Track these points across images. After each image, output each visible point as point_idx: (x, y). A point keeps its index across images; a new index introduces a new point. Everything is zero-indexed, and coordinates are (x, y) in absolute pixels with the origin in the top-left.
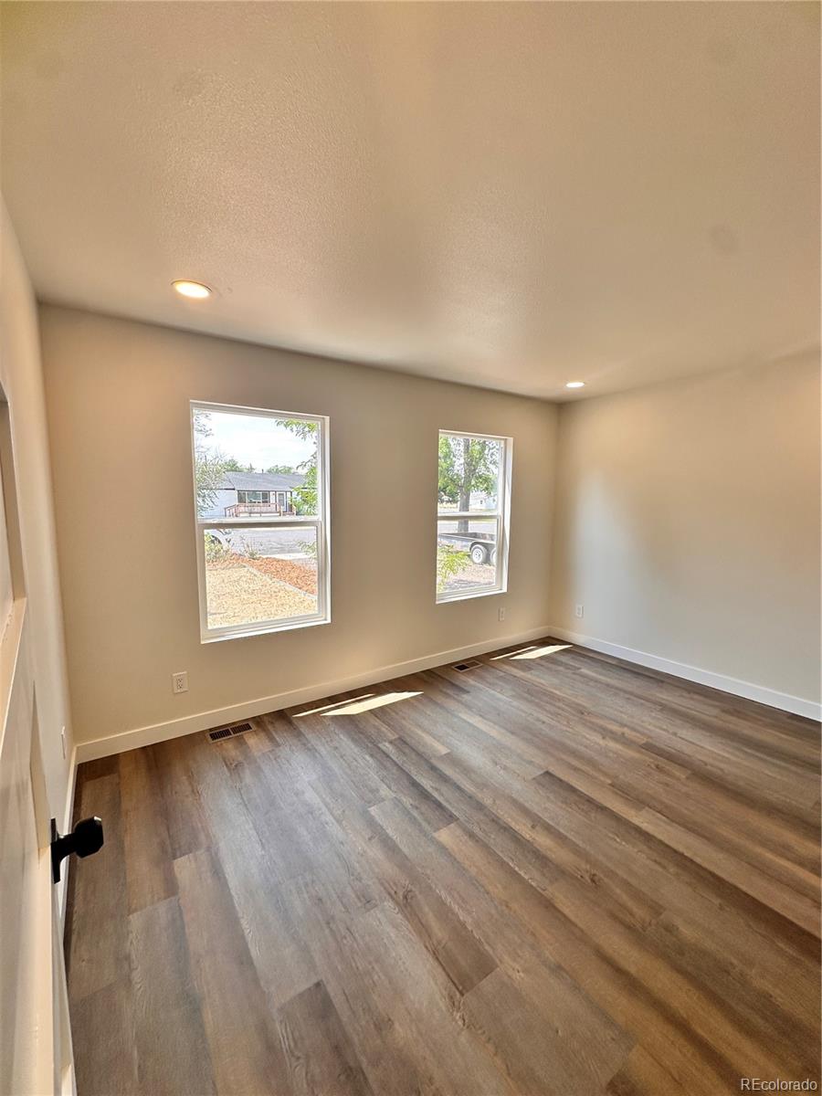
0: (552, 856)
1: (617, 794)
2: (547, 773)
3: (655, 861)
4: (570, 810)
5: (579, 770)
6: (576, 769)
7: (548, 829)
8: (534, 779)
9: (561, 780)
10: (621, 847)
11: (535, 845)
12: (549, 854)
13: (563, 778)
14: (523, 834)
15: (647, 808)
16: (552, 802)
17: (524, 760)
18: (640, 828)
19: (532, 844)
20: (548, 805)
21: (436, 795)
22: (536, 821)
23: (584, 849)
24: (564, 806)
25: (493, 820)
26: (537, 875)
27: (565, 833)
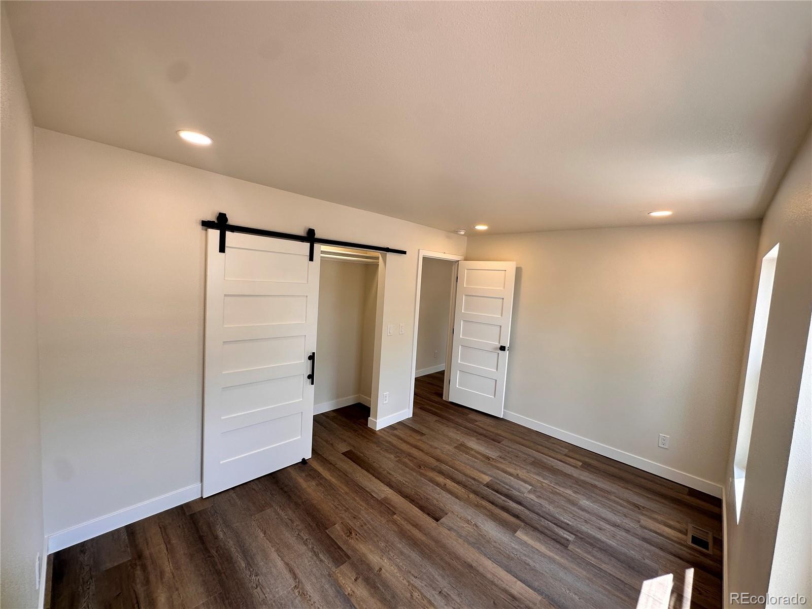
0: (436, 474)
1: (392, 506)
2: (437, 520)
3: (390, 474)
4: (425, 494)
5: (413, 525)
6: (416, 526)
7: (438, 485)
8: (447, 514)
9: (428, 514)
10: (404, 479)
11: (444, 477)
12: (438, 474)
13: (427, 516)
14: (450, 481)
15: (379, 499)
16: (435, 498)
17: (455, 531)
18: (390, 488)
19: (446, 478)
20: (437, 496)
21: (503, 498)
22: (444, 488)
23: (421, 477)
24: (428, 497)
25: (466, 486)
26: (443, 467)
27: (430, 483)
